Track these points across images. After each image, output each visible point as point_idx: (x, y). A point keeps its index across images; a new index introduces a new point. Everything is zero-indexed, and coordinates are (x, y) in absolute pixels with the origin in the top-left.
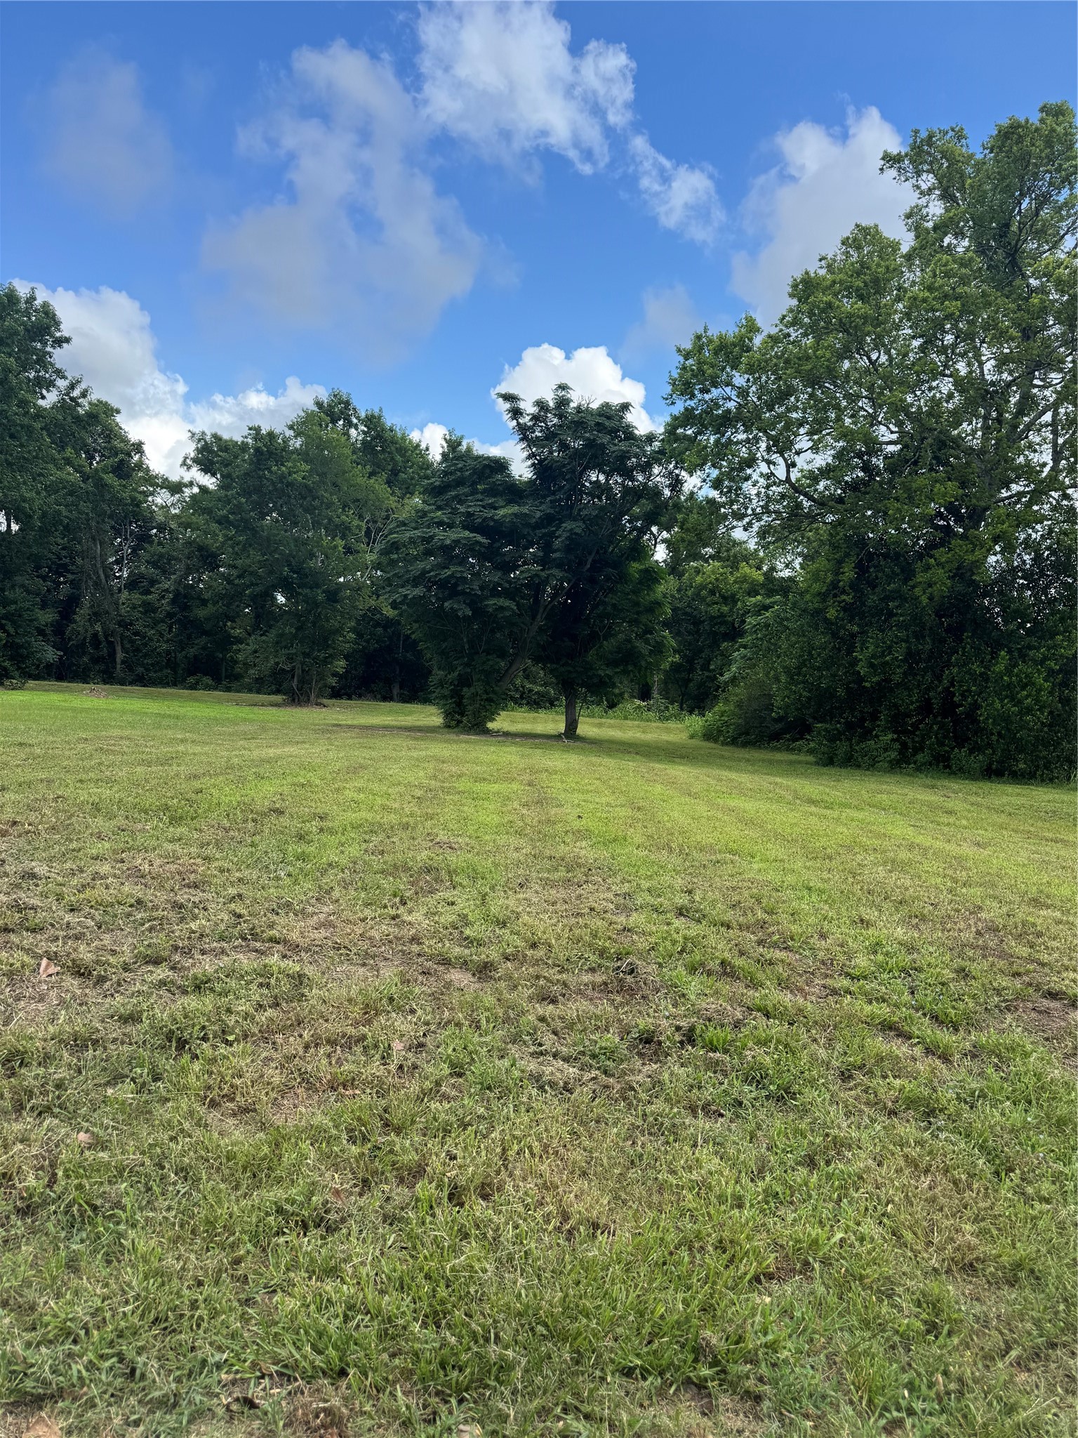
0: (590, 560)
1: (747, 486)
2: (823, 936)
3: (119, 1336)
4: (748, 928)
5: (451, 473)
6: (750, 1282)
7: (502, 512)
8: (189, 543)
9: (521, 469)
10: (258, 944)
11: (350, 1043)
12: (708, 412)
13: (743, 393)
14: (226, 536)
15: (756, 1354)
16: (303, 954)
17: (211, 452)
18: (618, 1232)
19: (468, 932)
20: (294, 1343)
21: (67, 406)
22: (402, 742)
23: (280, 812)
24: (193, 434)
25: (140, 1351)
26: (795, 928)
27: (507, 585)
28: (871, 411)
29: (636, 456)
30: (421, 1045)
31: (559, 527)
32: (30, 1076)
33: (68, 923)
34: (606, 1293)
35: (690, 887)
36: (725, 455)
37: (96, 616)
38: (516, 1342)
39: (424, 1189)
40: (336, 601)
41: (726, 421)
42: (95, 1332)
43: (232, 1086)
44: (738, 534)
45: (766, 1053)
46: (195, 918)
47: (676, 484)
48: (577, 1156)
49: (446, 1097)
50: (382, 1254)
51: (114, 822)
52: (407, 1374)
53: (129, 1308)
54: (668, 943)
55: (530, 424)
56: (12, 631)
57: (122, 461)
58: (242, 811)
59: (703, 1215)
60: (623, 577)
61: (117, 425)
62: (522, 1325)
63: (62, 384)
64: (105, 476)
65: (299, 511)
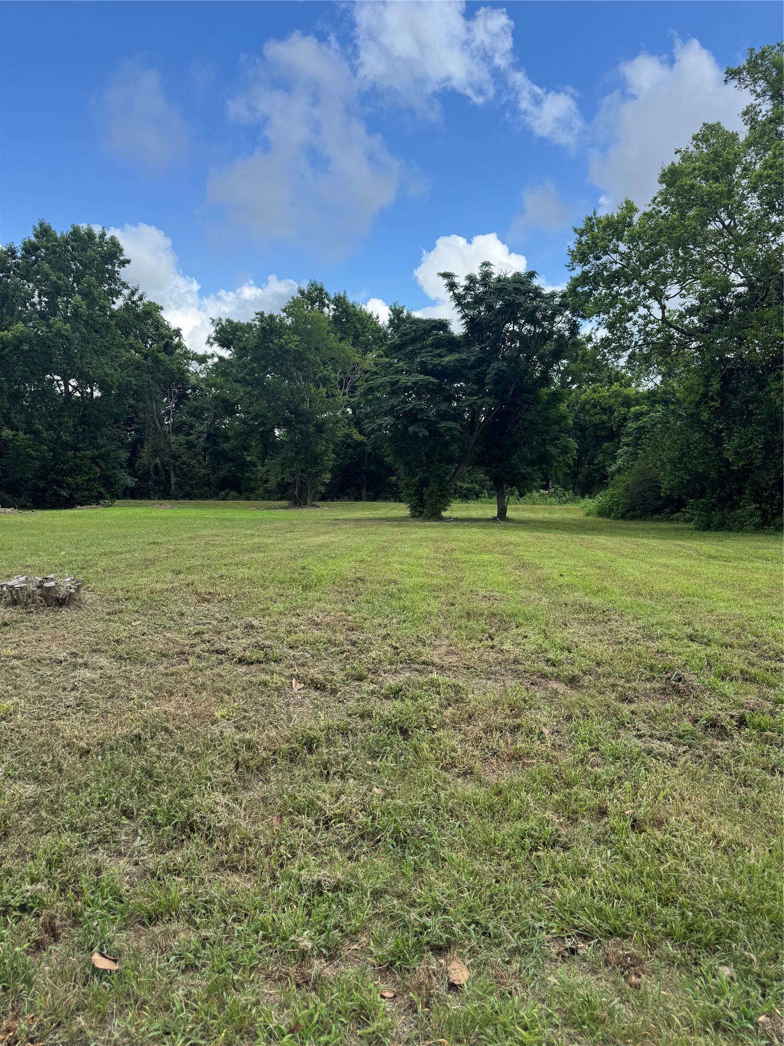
0: (512, 389)
1: (629, 326)
5: (407, 334)
7: (447, 359)
8: (215, 398)
9: (458, 328)
10: (417, 666)
11: (515, 729)
12: (599, 274)
13: (626, 257)
14: (245, 391)
16: (448, 672)
17: (226, 332)
21: (130, 307)
24: (213, 321)
27: (453, 412)
28: (724, 263)
29: (545, 310)
31: (488, 366)
32: (324, 752)
33: (294, 656)
37: (156, 452)
40: (322, 432)
41: (616, 278)
47: (574, 328)
49: (594, 764)
53: (466, 895)
54: (696, 660)
55: (463, 293)
56: (103, 466)
57: (167, 343)
60: (537, 400)
61: (162, 318)
63: (126, 292)
64: (159, 354)
65: (293, 369)
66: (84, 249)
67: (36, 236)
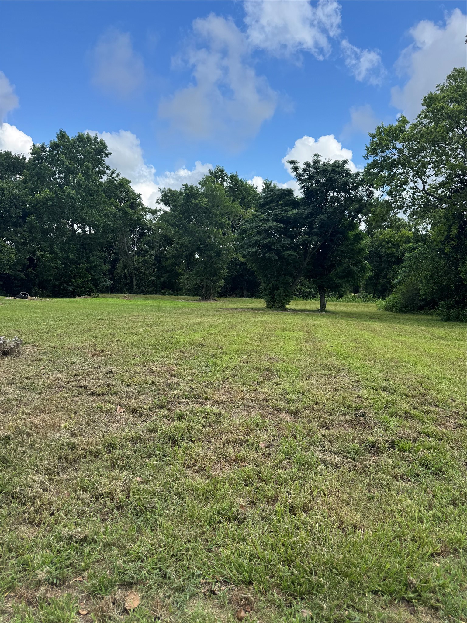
0: (330, 232)
1: (404, 193)
2: (453, 400)
3: (159, 561)
4: (417, 396)
5: (268, 198)
6: (429, 556)
7: (290, 213)
8: (160, 235)
9: (299, 193)
10: (201, 400)
11: (242, 443)
12: (385, 161)
13: (401, 151)
14: (175, 231)
15: (435, 589)
16: (219, 405)
17: (168, 196)
18: (366, 530)
19: (287, 397)
20: (229, 569)
21: (111, 181)
22: (250, 315)
23: (204, 345)
24: (161, 189)
25: (168, 567)
26: (439, 397)
27: (293, 245)
28: (464, 155)
29: (352, 183)
30: (271, 445)
31: (316, 218)
32: (117, 453)
33: (127, 392)
34: (363, 557)
35: (387, 378)
36: (393, 180)
37: (125, 266)
38: (324, 575)
39: (278, 506)
40: (219, 256)
41: (394, 164)
42: (150, 559)
43: (195, 460)
44: (400, 215)
45: (429, 453)
46: (175, 389)
47: (370, 195)
48: (345, 496)
49: (284, 468)
50: (263, 534)
51: (141, 350)
52: (278, 586)
53: (162, 550)
54: (379, 404)
55: (303, 173)
56: (93, 274)
57: (133, 202)
58: (189, 345)
59: (404, 525)
60: (346, 238)
61: (130, 187)
62: (326, 568)
63: (109, 172)
64: (127, 209)
65: (204, 219)
66: (84, 147)
67: (58, 139)
